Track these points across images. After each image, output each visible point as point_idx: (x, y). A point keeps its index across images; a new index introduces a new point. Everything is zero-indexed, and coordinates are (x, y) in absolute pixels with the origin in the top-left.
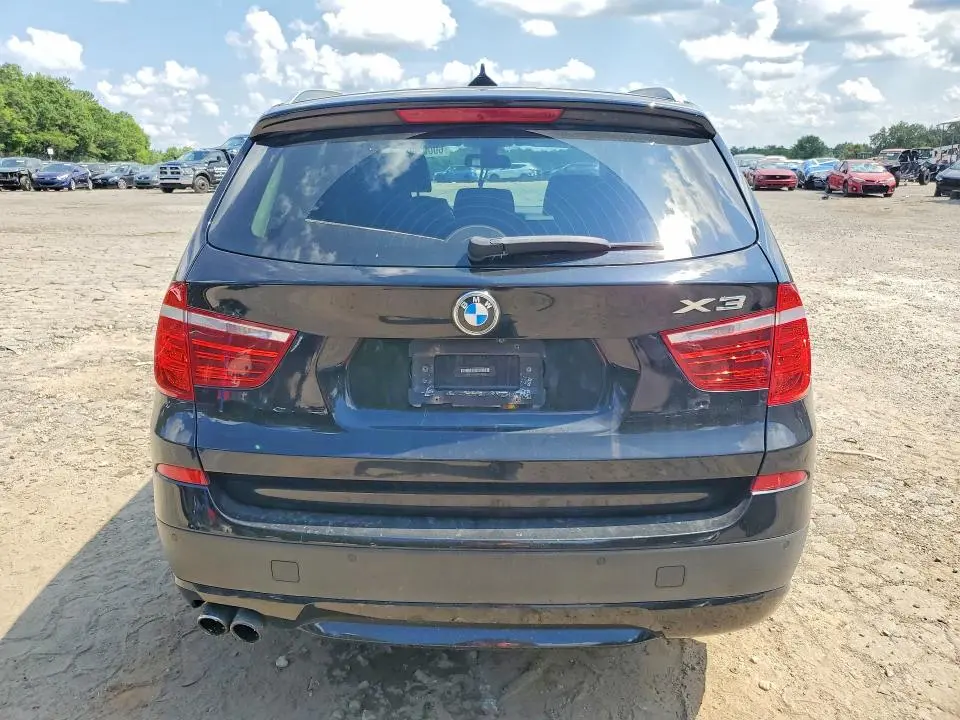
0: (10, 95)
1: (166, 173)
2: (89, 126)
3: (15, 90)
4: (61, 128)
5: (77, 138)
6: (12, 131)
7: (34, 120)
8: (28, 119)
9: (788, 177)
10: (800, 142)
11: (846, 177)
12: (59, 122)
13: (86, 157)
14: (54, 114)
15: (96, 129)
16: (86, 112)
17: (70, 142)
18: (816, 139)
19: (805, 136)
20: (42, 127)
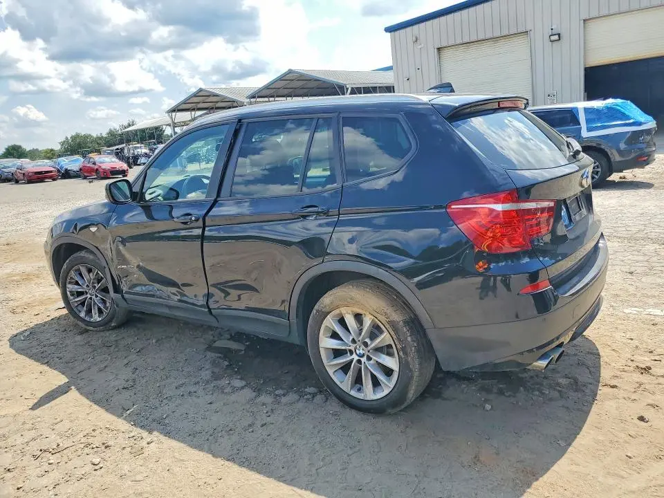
9: (51, 172)
10: (7, 149)
11: (96, 167)
18: (20, 147)
19: (10, 145)
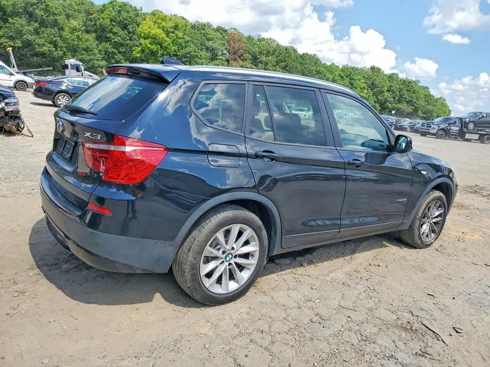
0: (391, 86)
1: (424, 126)
2: (422, 102)
3: (393, 85)
4: (408, 102)
5: (413, 108)
6: (386, 102)
7: (397, 98)
8: (394, 98)
12: (408, 100)
13: (416, 117)
14: (406, 96)
15: (424, 105)
16: (422, 96)
17: (409, 109)
20: (399, 101)
